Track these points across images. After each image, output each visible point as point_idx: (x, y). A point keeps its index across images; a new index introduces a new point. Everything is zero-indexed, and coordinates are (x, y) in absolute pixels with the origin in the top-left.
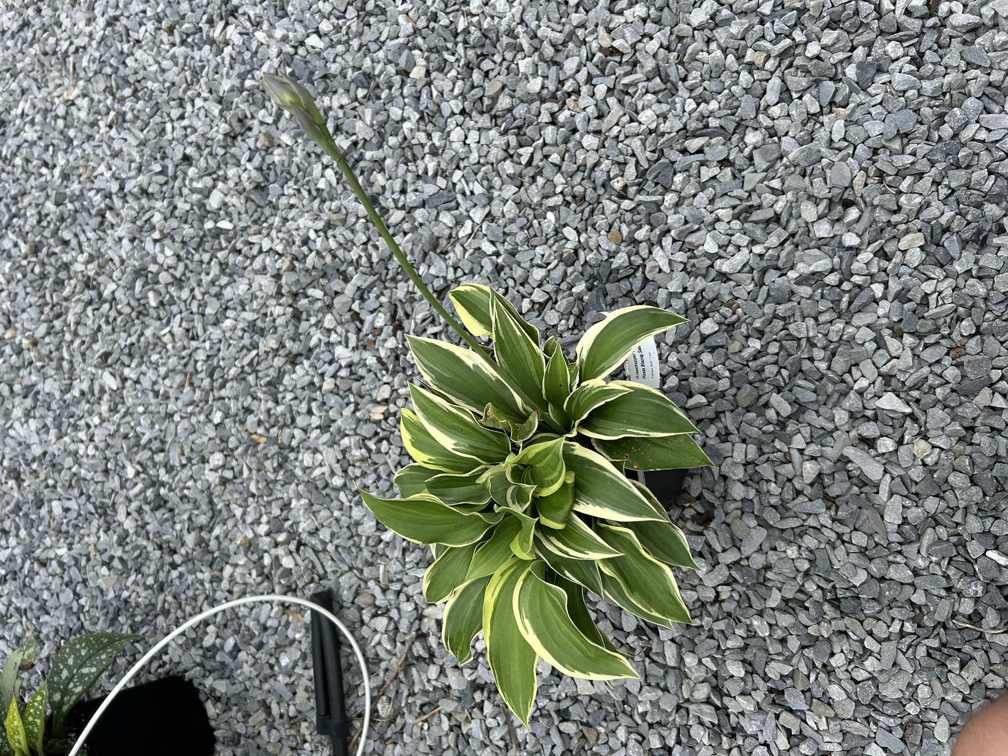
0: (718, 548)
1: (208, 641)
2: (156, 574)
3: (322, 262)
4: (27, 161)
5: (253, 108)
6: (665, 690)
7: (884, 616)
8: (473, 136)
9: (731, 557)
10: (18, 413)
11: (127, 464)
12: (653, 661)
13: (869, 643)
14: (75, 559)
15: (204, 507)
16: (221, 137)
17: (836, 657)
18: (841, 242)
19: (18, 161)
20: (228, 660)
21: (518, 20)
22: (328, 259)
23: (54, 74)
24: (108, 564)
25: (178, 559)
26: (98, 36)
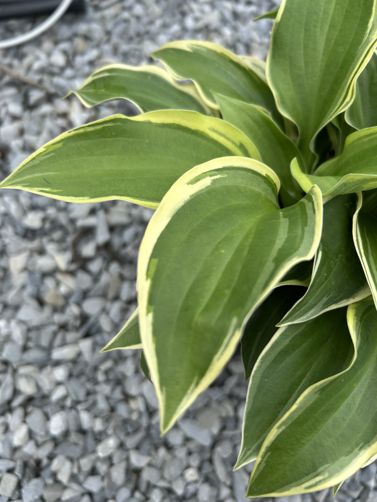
6: (25, 349)
12: (55, 334)
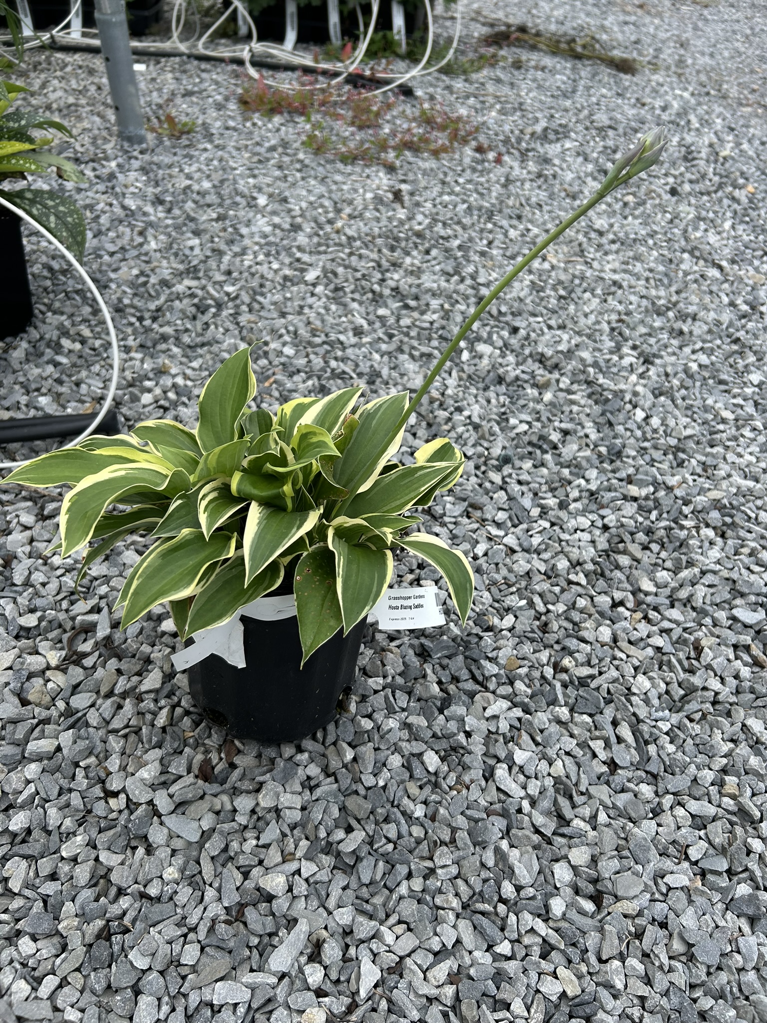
0: (172, 790)
1: (66, 343)
2: (132, 306)
3: (443, 422)
4: (491, 232)
5: (569, 374)
7: (87, 996)
8: (586, 536)
9: (163, 802)
10: (277, 220)
11: (237, 287)
12: (33, 728)
13: (50, 982)
14: (146, 254)
15: (199, 340)
16: (540, 350)
17: (31, 943)
18: (552, 895)
19: (490, 226)
20: (45, 358)
21: (704, 568)
22: (446, 427)
23: (566, 249)
24: (142, 273)
25: (147, 323)
26: (603, 275)
